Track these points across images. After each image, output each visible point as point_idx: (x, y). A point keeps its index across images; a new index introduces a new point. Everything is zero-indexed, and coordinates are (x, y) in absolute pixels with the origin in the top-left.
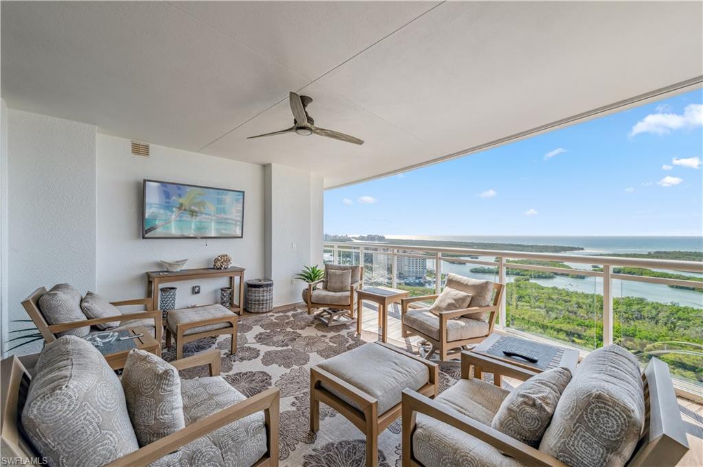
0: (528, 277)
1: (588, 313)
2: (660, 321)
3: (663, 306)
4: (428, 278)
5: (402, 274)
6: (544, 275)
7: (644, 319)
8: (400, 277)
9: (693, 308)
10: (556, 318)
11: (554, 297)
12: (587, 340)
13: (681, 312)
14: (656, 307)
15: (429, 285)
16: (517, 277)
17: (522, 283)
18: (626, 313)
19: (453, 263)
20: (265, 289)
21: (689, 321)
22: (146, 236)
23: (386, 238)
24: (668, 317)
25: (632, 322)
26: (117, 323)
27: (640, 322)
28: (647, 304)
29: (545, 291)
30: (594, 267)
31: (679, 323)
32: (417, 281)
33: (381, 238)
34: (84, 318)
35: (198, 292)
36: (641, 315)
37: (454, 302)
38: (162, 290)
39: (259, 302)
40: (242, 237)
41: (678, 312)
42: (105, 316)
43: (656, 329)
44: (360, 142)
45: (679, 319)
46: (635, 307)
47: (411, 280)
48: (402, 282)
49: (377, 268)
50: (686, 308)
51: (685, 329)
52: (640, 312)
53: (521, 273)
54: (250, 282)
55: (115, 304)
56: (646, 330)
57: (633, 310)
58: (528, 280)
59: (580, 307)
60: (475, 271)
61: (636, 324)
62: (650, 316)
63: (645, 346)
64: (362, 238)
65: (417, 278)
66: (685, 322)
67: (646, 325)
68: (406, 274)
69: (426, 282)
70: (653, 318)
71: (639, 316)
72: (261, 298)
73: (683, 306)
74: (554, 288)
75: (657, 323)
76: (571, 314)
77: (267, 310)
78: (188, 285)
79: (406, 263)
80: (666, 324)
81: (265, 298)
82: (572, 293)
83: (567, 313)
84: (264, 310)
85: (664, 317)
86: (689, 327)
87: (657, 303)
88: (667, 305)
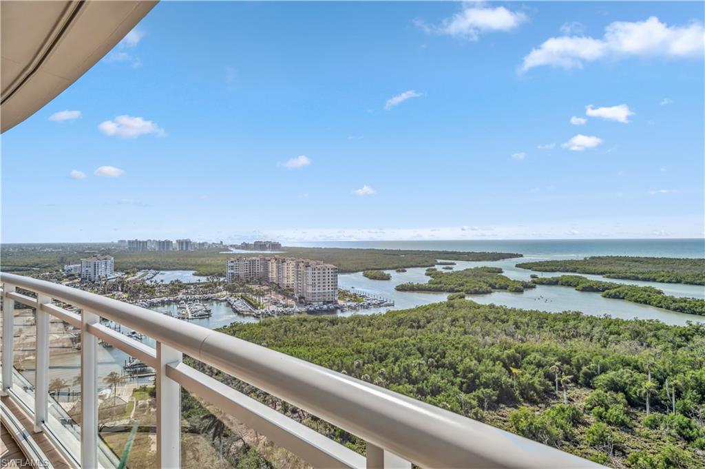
0: (462, 293)
1: (525, 334)
2: (595, 337)
3: (597, 319)
4: (341, 302)
5: (303, 298)
6: (480, 290)
7: (580, 336)
8: (302, 303)
9: (622, 320)
10: (493, 344)
11: (491, 316)
12: (525, 369)
13: (612, 326)
14: (592, 321)
15: (342, 311)
16: (451, 294)
17: (457, 302)
18: (563, 331)
19: (375, 278)
21: (619, 334)
23: (282, 245)
24: (601, 331)
25: (568, 341)
27: (576, 340)
28: (583, 319)
29: (482, 310)
30: (533, 277)
31: (611, 338)
32: (325, 307)
33: (275, 246)
36: (577, 332)
41: (610, 324)
43: (590, 346)
45: (611, 333)
46: (572, 323)
47: (316, 306)
48: (304, 309)
49: (267, 291)
50: (617, 320)
51: (616, 344)
52: (576, 328)
53: (456, 289)
56: (581, 350)
57: (570, 327)
58: (463, 297)
59: (518, 327)
60: (402, 289)
61: (573, 343)
62: (585, 332)
63: (581, 369)
64: (245, 246)
65: (325, 303)
66: (616, 336)
67: (581, 343)
68: (310, 298)
69: (337, 308)
70: (588, 334)
71: (575, 333)
73: (614, 318)
74: (492, 306)
75: (591, 340)
76: (508, 338)
79: (310, 282)
80: (599, 340)
82: (510, 310)
83: (505, 337)
85: (597, 333)
86: (619, 341)
87: (591, 316)
88: (601, 317)
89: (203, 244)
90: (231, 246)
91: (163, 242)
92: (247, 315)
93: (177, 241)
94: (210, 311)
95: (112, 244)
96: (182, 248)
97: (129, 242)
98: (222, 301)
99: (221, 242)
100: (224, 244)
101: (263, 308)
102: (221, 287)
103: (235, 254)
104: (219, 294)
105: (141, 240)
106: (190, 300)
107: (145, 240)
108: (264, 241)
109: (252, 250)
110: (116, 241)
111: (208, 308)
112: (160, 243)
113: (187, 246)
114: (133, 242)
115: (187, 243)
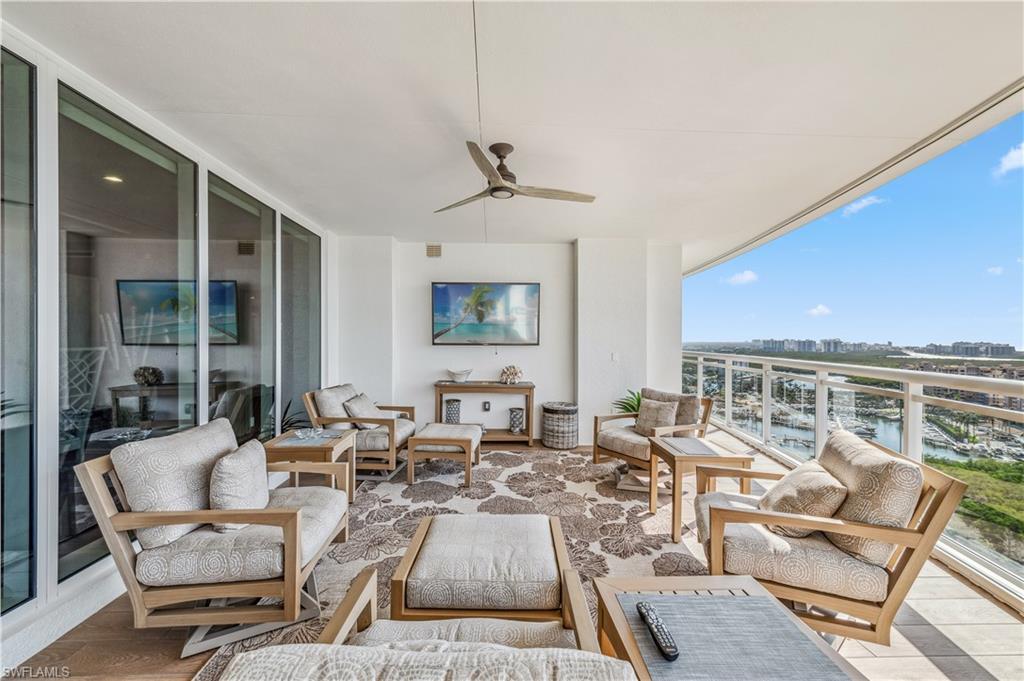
20: (561, 416)
22: (436, 341)
26: (372, 426)
34: (345, 416)
35: (488, 410)
37: (795, 494)
38: (448, 402)
39: (554, 433)
40: (538, 344)
42: (360, 416)
44: (589, 199)
54: (547, 406)
55: (380, 408)
72: (556, 428)
77: (565, 447)
78: (479, 399)
81: (562, 429)
84: (560, 446)
89: (860, 345)
90: (908, 348)
91: (804, 342)
92: (940, 447)
93: (822, 341)
94: (873, 430)
95: (747, 343)
96: (829, 350)
97: (764, 341)
98: (892, 420)
99: (890, 343)
100: (894, 345)
101: (975, 443)
102: (891, 402)
103: (915, 359)
104: (888, 410)
105: (777, 339)
106: (842, 412)
107: (781, 339)
108: (973, 342)
109: (949, 354)
110: (750, 341)
111: (871, 426)
112: (799, 342)
113: (836, 347)
114: (768, 341)
115: (837, 343)
